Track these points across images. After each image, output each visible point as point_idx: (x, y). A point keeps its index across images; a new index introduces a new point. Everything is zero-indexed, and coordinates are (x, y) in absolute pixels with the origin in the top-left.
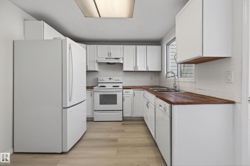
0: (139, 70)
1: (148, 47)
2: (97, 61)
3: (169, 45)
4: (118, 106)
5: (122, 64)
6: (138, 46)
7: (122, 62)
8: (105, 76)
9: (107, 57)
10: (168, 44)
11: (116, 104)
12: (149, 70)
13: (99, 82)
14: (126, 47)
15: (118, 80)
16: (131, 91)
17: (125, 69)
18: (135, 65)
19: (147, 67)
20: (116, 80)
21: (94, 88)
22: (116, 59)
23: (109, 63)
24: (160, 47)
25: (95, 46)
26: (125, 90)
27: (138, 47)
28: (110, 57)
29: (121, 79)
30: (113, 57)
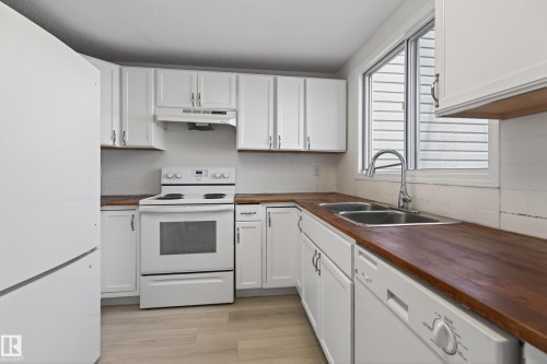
0: (283, 147)
1: (310, 81)
2: (155, 117)
3: (370, 75)
4: (221, 257)
5: (233, 130)
6: (280, 78)
7: (232, 122)
8: (183, 165)
9: (189, 106)
10: (368, 74)
11: (214, 251)
12: (312, 148)
13: (164, 181)
14: (246, 79)
15: (222, 176)
16: (260, 209)
17: (242, 143)
18: (271, 134)
19: (307, 139)
20: (214, 177)
21: (142, 202)
22: (214, 113)
23: (193, 126)
24: (342, 82)
25: (151, 71)
26: (240, 208)
27: (282, 80)
28: (196, 107)
29: (230, 174)
30: (205, 105)
